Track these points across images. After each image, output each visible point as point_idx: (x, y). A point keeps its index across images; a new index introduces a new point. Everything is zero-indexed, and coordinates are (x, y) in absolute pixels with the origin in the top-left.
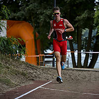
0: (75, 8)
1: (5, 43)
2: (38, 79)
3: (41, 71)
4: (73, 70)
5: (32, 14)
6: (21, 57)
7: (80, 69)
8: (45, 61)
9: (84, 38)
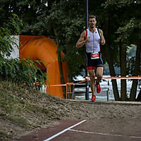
0: (115, 15)
1: (18, 68)
2: (65, 118)
3: (70, 107)
4: (116, 104)
5: (54, 26)
6: (40, 86)
7: (125, 102)
8: (75, 92)
9: (130, 58)
